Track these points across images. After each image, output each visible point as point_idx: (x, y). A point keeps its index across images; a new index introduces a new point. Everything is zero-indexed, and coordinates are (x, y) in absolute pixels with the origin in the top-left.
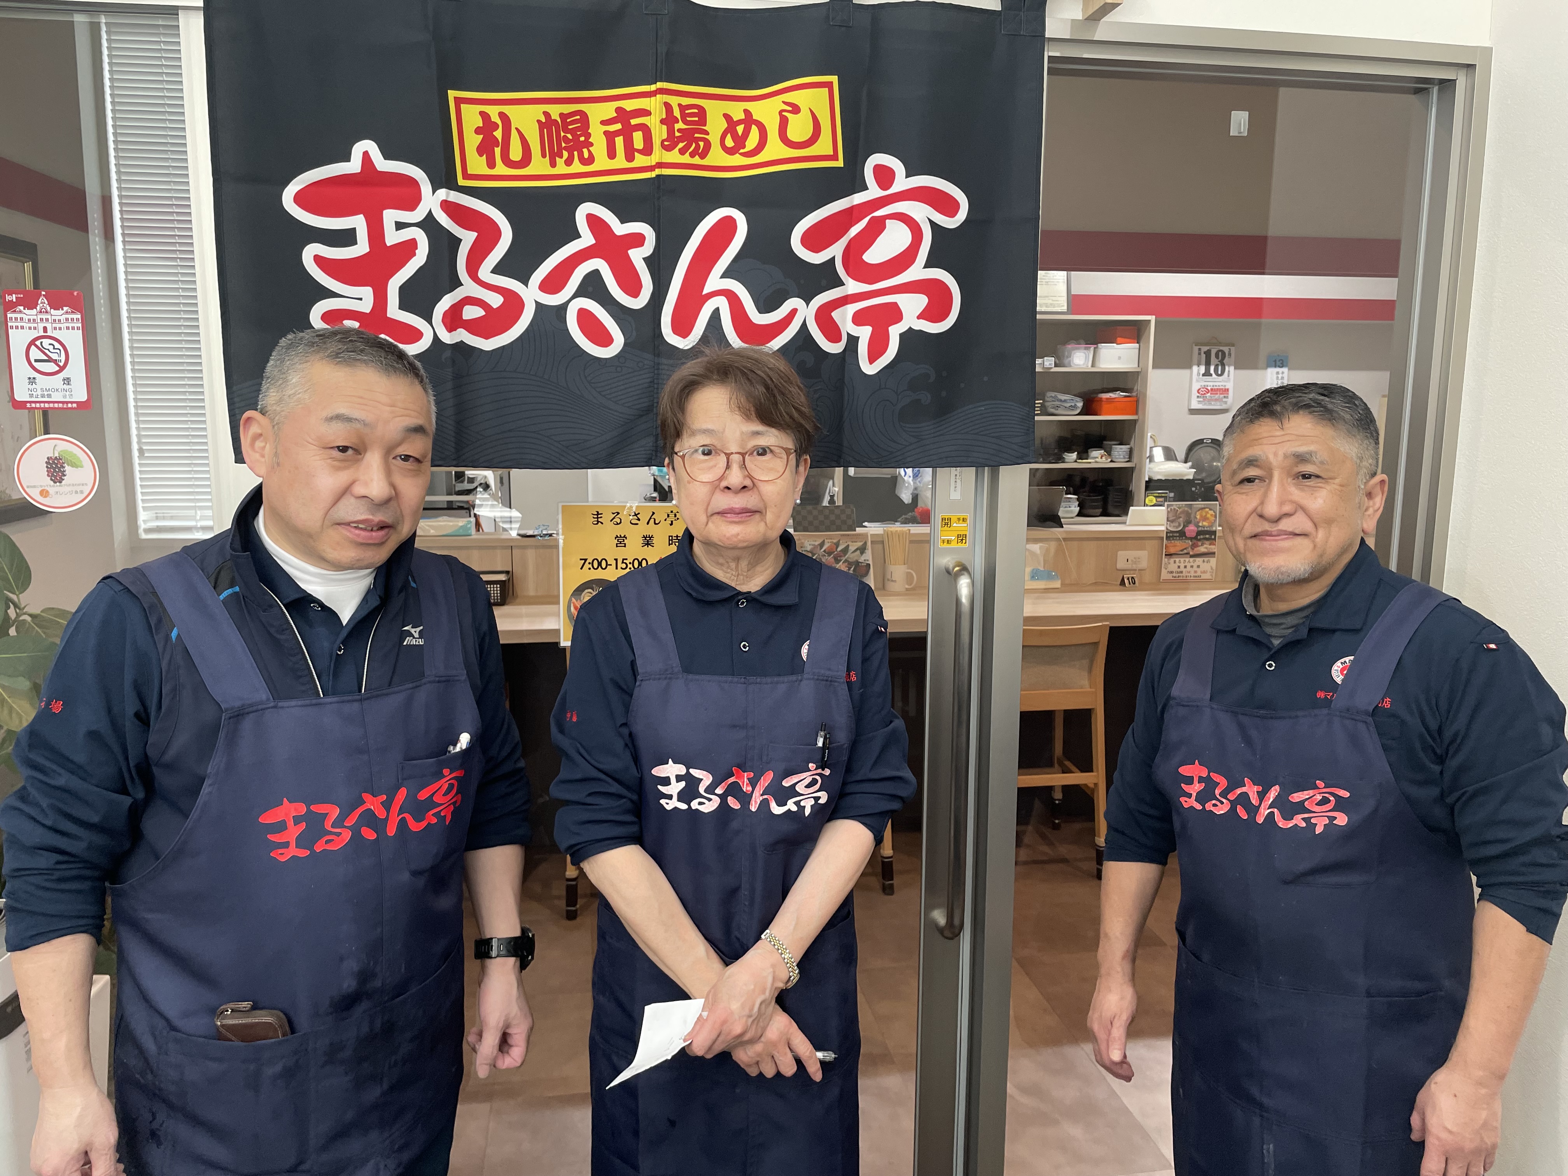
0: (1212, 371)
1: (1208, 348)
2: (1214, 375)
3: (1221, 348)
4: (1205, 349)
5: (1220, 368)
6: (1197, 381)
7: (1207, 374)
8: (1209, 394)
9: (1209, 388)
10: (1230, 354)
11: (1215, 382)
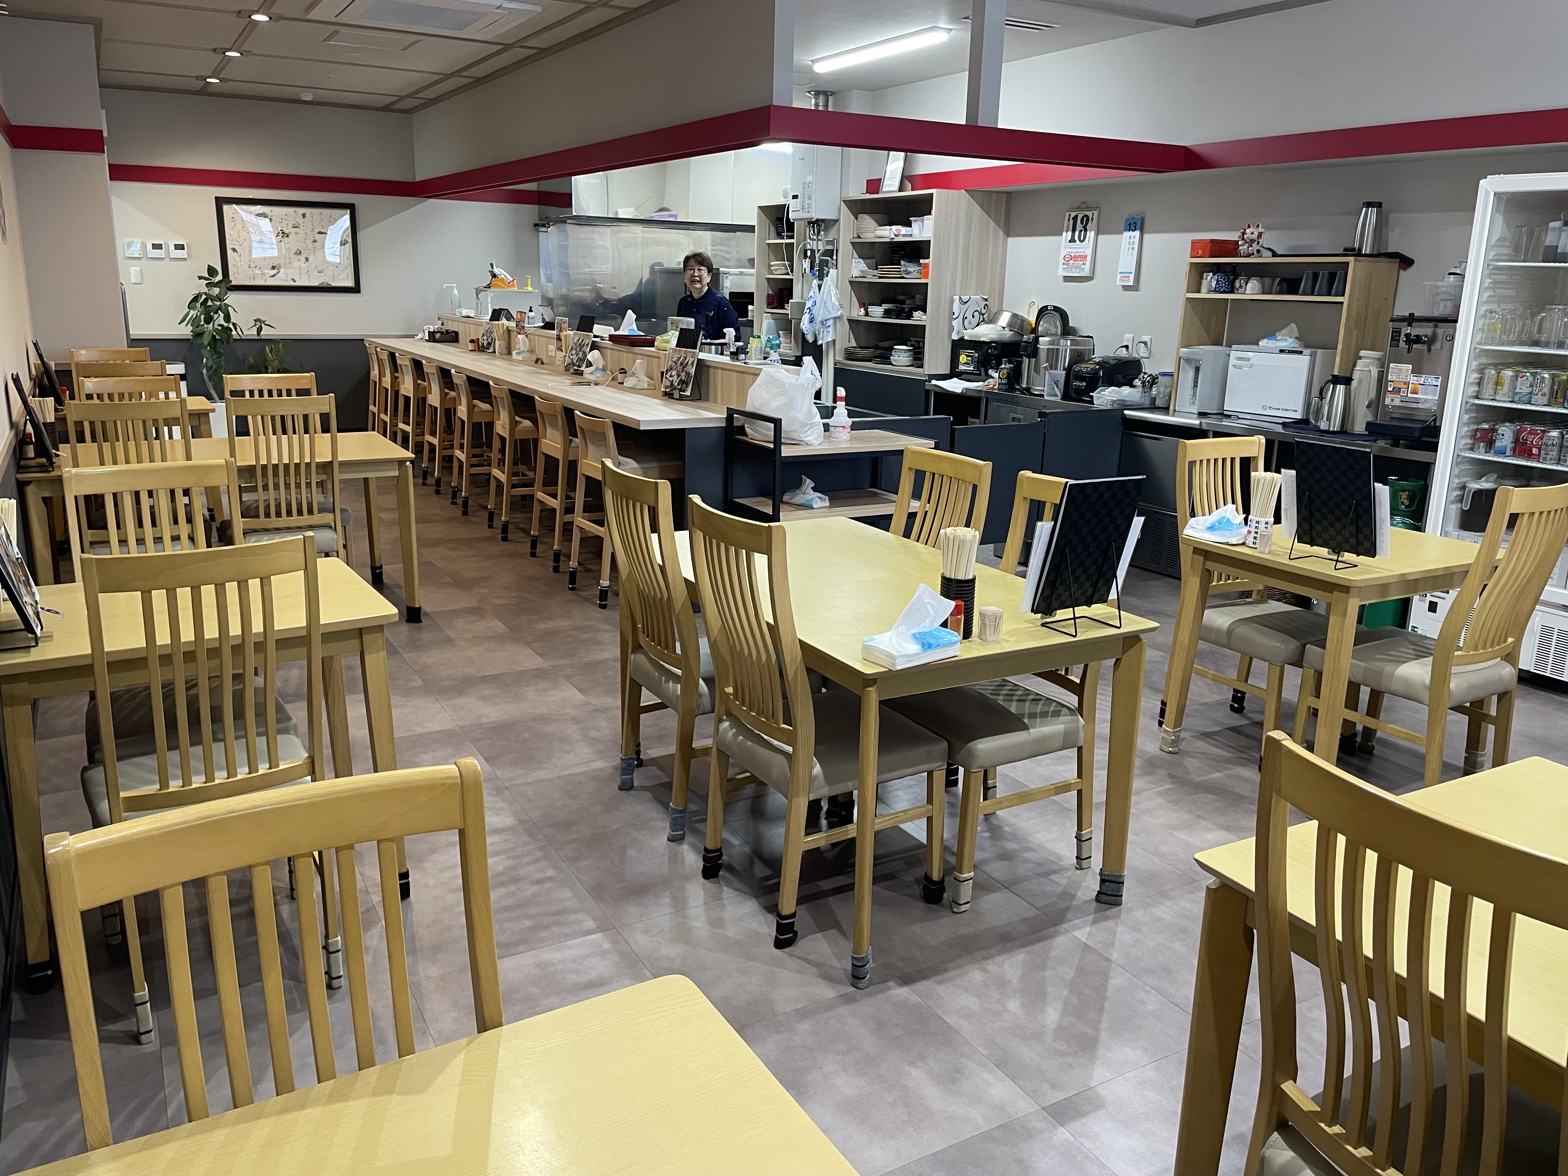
0: (1076, 238)
1: (1076, 213)
2: (1077, 241)
3: (1087, 213)
4: (1073, 214)
5: (1083, 233)
6: (1065, 248)
7: (1072, 240)
8: (1072, 261)
9: (1073, 255)
10: (1092, 219)
11: (1079, 248)
